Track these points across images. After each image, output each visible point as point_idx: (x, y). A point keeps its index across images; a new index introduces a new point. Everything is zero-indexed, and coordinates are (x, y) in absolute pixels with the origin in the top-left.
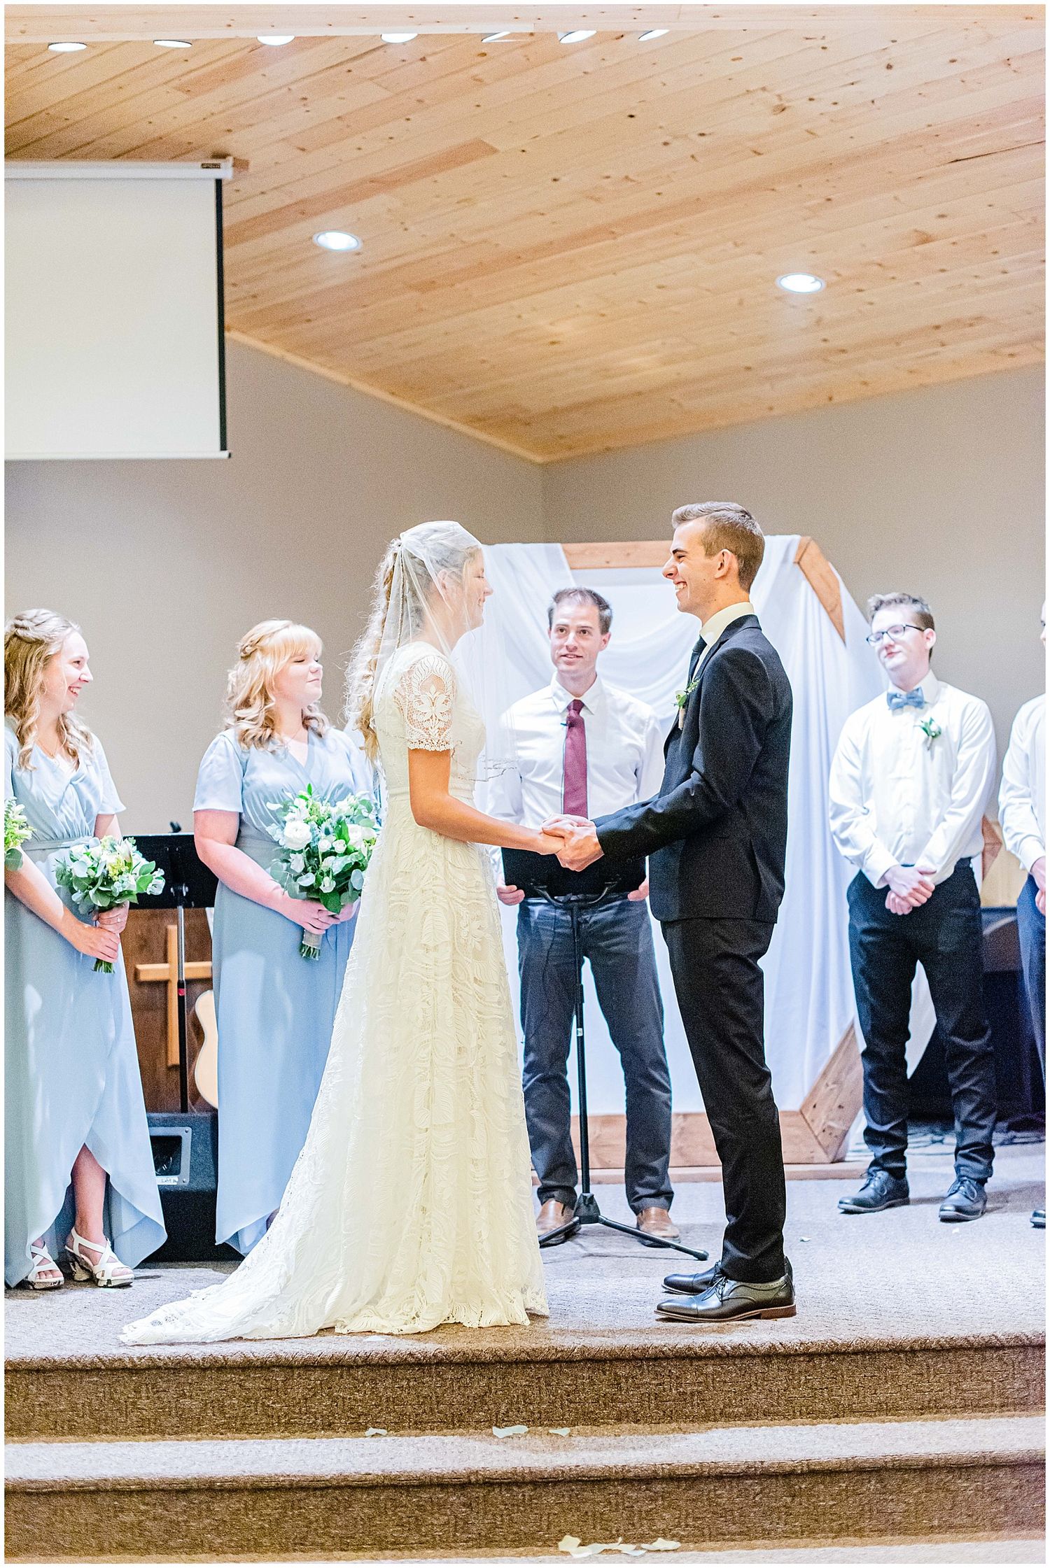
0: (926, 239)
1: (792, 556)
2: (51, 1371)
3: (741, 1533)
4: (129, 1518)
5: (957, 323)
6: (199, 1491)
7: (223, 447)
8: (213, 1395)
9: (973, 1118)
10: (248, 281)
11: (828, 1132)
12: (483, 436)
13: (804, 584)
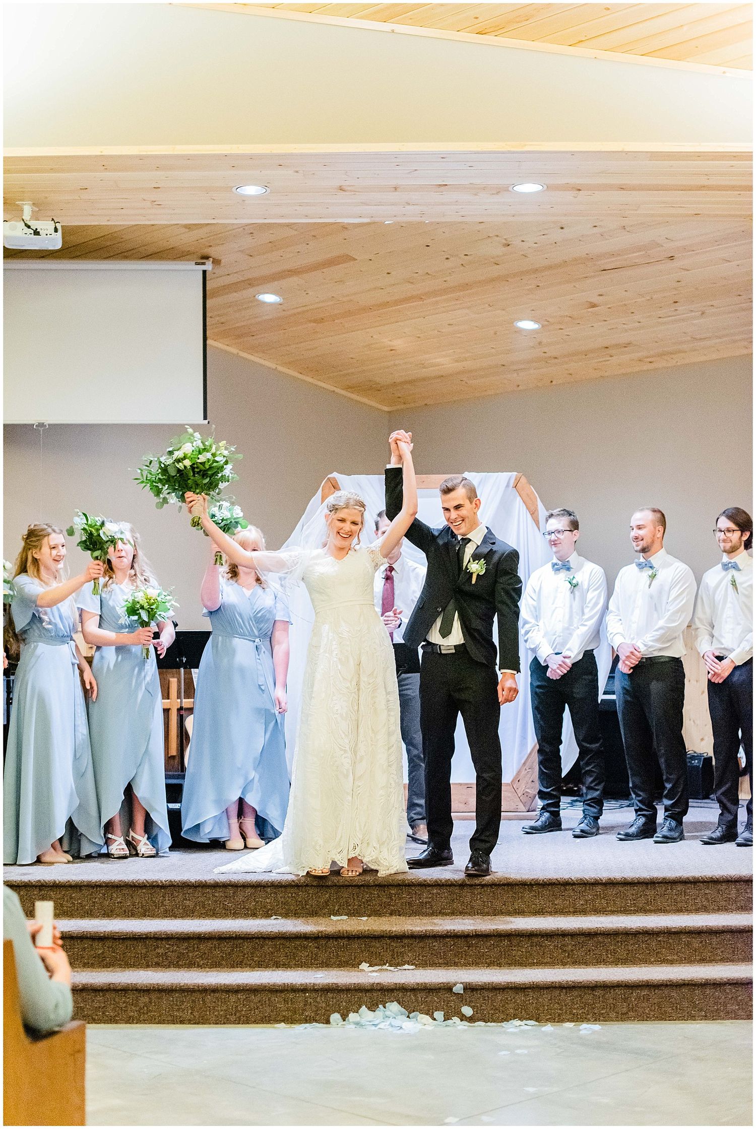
0: (594, 306)
1: (512, 484)
2: (123, 886)
3: (445, 963)
4: (160, 951)
5: (617, 346)
6: (192, 938)
7: (205, 418)
8: (200, 899)
9: (593, 785)
10: (218, 315)
11: (526, 795)
12: (354, 396)
13: (519, 498)
